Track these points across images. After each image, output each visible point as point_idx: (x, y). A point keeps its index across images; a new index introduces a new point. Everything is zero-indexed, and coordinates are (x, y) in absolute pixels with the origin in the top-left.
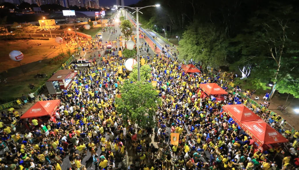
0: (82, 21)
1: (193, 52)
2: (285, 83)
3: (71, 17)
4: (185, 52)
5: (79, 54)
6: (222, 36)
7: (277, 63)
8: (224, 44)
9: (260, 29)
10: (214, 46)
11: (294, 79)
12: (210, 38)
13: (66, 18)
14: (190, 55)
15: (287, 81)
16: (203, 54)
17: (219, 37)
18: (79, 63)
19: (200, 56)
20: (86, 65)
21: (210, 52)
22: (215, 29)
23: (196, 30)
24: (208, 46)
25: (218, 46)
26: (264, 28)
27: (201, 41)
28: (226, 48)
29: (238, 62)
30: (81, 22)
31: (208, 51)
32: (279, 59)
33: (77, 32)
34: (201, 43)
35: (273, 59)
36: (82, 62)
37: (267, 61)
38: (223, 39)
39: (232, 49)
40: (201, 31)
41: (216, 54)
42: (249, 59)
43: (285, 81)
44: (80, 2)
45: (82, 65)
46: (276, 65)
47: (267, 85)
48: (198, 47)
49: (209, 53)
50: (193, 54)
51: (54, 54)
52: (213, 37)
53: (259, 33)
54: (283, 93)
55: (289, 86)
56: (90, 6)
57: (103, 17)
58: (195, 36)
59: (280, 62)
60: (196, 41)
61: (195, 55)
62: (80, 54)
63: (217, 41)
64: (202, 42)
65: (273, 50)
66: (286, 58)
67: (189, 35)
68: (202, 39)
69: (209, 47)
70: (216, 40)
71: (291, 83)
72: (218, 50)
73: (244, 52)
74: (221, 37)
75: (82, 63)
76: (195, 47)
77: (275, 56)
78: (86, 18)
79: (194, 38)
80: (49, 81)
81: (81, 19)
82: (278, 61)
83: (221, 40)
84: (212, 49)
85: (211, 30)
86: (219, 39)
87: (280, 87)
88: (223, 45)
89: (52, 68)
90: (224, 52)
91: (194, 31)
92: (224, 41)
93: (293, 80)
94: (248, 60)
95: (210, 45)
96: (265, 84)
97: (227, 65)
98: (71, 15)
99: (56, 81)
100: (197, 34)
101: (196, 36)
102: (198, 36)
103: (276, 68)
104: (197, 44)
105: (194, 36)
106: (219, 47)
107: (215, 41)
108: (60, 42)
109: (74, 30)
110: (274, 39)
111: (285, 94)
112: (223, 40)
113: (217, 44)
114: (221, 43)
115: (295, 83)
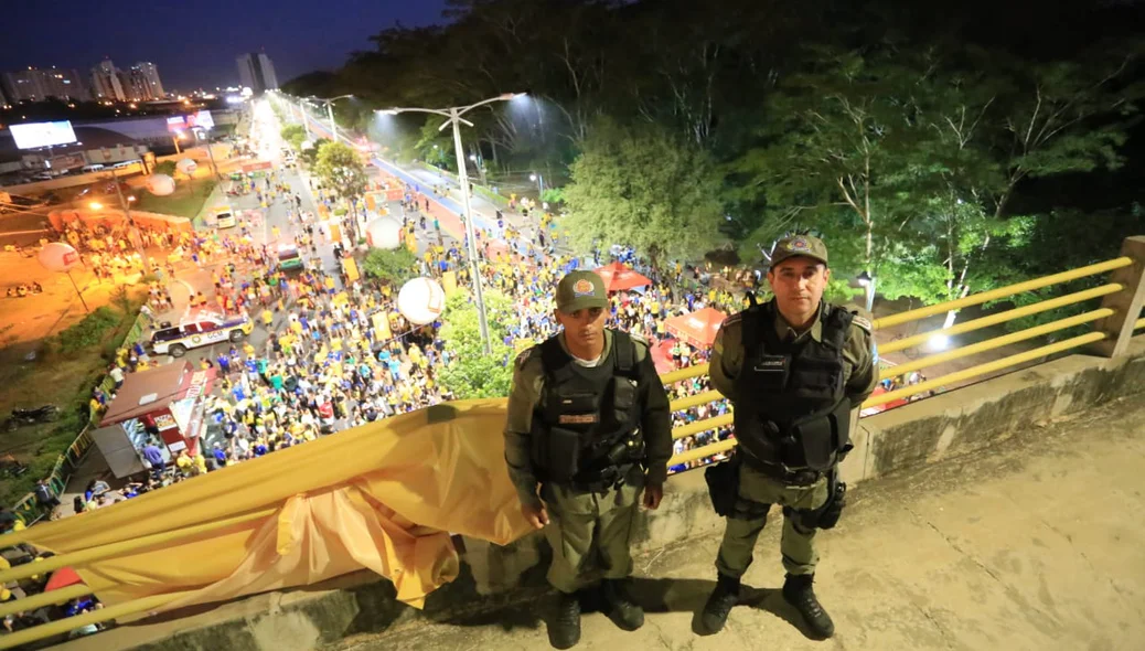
0: (112, 160)
1: (620, 223)
2: (896, 270)
3: (58, 151)
4: (595, 227)
5: (163, 302)
6: (697, 159)
7: (861, 216)
8: (710, 183)
9: (796, 125)
10: (681, 193)
11: (914, 255)
12: (665, 170)
13: (25, 158)
14: (614, 231)
15: (898, 261)
16: (655, 222)
17: (690, 162)
18: (189, 334)
19: (646, 230)
20: (221, 334)
21: (674, 213)
22: (673, 139)
23: (615, 150)
24: (663, 197)
25: (694, 191)
26: (809, 123)
27: (638, 181)
28: (717, 193)
29: (760, 232)
30: (105, 165)
31: (667, 211)
32: (864, 203)
33: (134, 214)
34: (640, 189)
35: (849, 206)
36: (200, 329)
37: (835, 214)
38: (702, 167)
39: (736, 195)
40: (631, 150)
41: (693, 218)
42: (789, 216)
43: (893, 265)
44: (68, 82)
45: (205, 339)
46: (860, 222)
47: (853, 286)
48: (633, 203)
49: (671, 218)
50: (622, 227)
51: (43, 319)
52: (673, 167)
53: (797, 137)
54: (897, 298)
55: (907, 277)
56: (121, 91)
57: (203, 136)
58: (616, 170)
59: (868, 214)
60: (621, 185)
61: (628, 229)
62: (168, 299)
63: (688, 176)
64: (641, 186)
65: (846, 182)
66: (882, 200)
67: (596, 167)
68: (639, 175)
69: (666, 199)
70: (683, 174)
71: (909, 268)
72: (697, 203)
73: (773, 197)
74: (696, 162)
75: (200, 333)
76: (624, 205)
77: (852, 196)
78: (125, 146)
79: (613, 176)
80: (107, 425)
81: (107, 154)
82: (864, 210)
83: (698, 172)
84: (675, 202)
85: (662, 143)
86: (691, 171)
87: (886, 284)
88: (707, 185)
89: (57, 377)
90: (715, 206)
91: (608, 152)
92: (708, 174)
93: (911, 258)
94: (784, 220)
95: (667, 191)
96: (846, 282)
97: (726, 244)
98: (57, 143)
99: (131, 418)
100: (620, 163)
101: (620, 168)
102: (625, 168)
103: (864, 230)
104: (627, 194)
105: (612, 171)
106: (698, 193)
107: (679, 178)
108: (67, 262)
109: (119, 207)
110: (840, 151)
111: (902, 297)
112: (705, 172)
113: (687, 185)
114: (699, 182)
115: (918, 263)
